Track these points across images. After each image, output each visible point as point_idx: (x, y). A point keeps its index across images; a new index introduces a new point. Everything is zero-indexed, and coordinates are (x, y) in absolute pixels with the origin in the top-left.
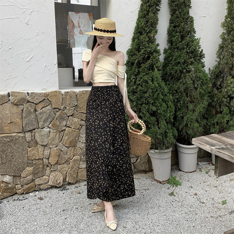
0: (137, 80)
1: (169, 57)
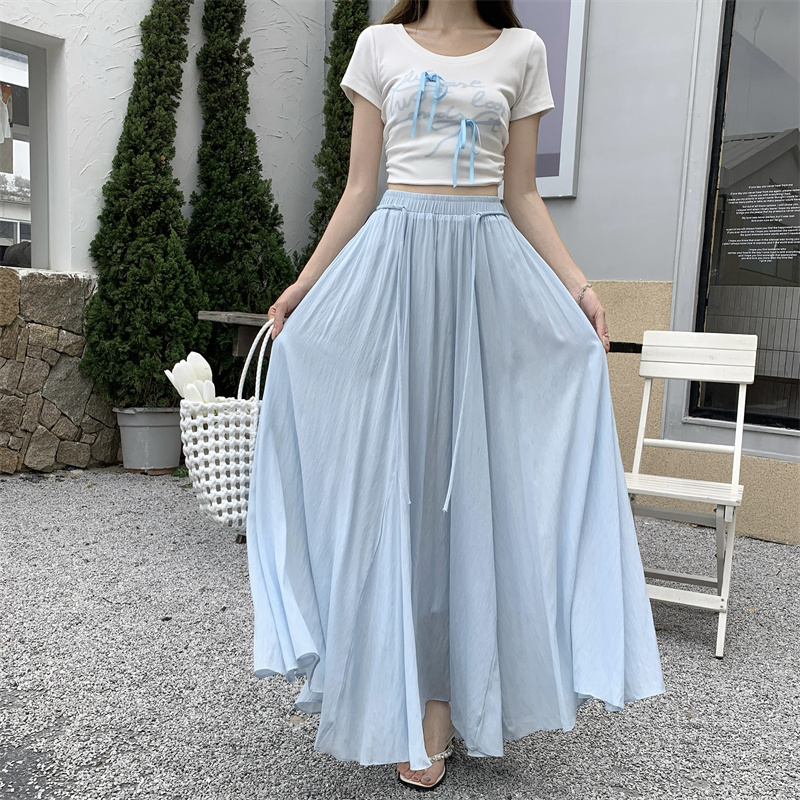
0: (128, 251)
1: (204, 212)
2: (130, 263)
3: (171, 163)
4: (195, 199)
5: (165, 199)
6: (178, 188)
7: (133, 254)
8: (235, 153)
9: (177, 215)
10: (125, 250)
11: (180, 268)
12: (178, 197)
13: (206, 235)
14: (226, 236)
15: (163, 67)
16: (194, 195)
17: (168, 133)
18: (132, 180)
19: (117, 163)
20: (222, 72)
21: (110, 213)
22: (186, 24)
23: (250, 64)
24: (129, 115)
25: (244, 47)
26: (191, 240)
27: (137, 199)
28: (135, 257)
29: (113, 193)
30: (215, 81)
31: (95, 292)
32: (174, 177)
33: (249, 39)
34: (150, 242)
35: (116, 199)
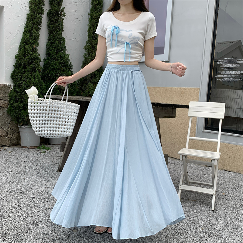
0: (23, 77)
1: (47, 64)
2: (23, 81)
3: (37, 48)
4: (45, 60)
5: (35, 60)
6: (39, 57)
7: (24, 78)
8: (58, 45)
9: (39, 65)
10: (22, 76)
11: (39, 82)
12: (39, 59)
13: (48, 72)
14: (54, 72)
15: (36, 16)
16: (44, 59)
17: (37, 38)
18: (25, 54)
19: (20, 48)
20: (55, 18)
21: (17, 64)
22: (44, 3)
23: (64, 16)
24: (25, 32)
25: (62, 10)
26: (43, 73)
27: (26, 60)
28: (25, 79)
29: (18, 58)
30: (52, 21)
31: (12, 89)
32: (38, 53)
33: (64, 8)
34: (30, 74)
35: (19, 60)
